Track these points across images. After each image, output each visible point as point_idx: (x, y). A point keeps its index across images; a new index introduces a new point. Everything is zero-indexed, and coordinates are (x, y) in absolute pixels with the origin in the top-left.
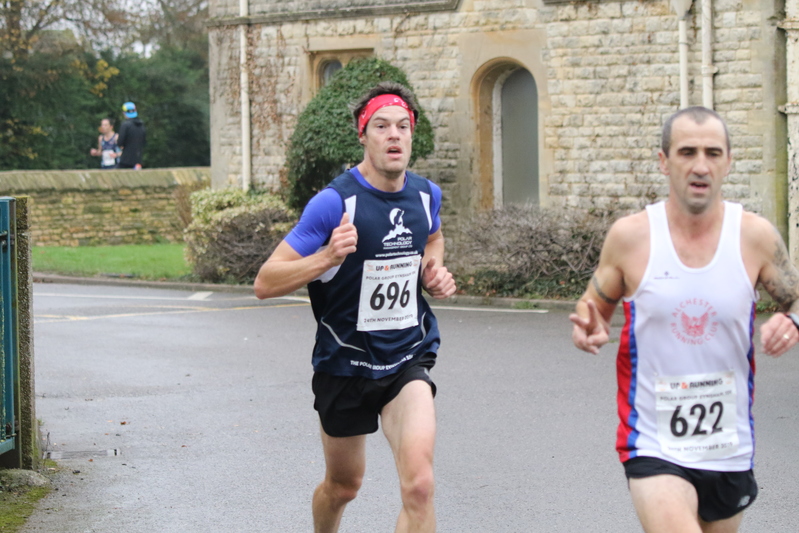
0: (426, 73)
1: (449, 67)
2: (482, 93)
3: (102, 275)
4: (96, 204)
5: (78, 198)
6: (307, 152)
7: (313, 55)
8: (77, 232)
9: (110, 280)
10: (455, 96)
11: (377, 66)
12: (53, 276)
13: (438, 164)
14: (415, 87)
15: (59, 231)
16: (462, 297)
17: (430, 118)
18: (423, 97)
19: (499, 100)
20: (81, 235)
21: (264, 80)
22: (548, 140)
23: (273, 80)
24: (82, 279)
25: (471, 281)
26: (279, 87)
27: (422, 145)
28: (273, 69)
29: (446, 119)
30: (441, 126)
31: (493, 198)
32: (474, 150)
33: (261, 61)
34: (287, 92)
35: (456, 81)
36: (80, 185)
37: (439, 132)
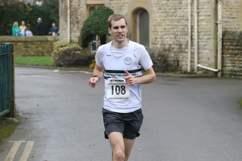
0: (119, 11)
1: (125, 9)
2: (134, 16)
4: (27, 45)
5: (22, 44)
6: (86, 32)
7: (88, 6)
9: (31, 66)
15: (17, 52)
19: (139, 18)
20: (23, 54)
22: (152, 30)
23: (77, 12)
24: (24, 66)
28: (77, 9)
32: (132, 32)
33: (73, 7)
34: (80, 15)
35: (127, 13)
36: (22, 40)
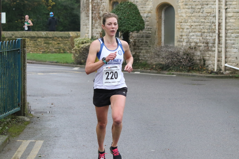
0: (143, 6)
1: (150, 4)
2: (159, 12)
3: (48, 62)
4: (47, 41)
5: (42, 40)
8: (42, 49)
9: (50, 63)
10: (151, 13)
11: (129, 4)
12: (34, 62)
13: (146, 32)
14: (140, 10)
15: (36, 49)
16: (151, 71)
17: (144, 19)
18: (142, 13)
19: (164, 14)
20: (43, 50)
21: (96, 7)
22: (178, 26)
24: (43, 63)
25: (154, 66)
26: (100, 9)
27: (141, 27)
28: (99, 4)
29: (148, 19)
30: (147, 21)
31: (161, 43)
32: (156, 29)
33: (95, 1)
34: (103, 10)
35: (151, 9)
36: (43, 36)
37: (146, 23)
